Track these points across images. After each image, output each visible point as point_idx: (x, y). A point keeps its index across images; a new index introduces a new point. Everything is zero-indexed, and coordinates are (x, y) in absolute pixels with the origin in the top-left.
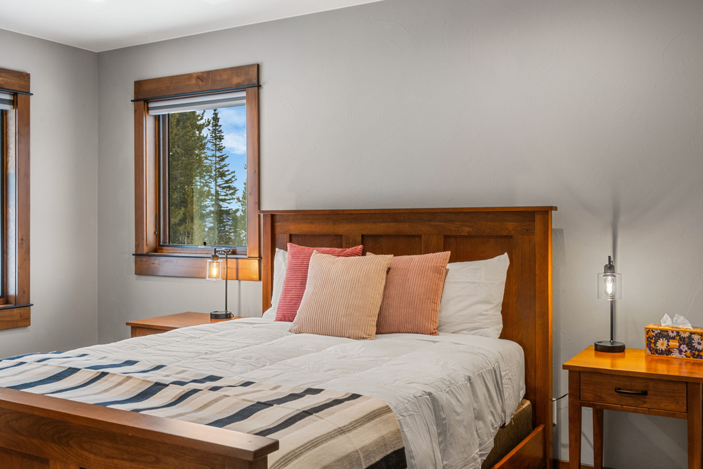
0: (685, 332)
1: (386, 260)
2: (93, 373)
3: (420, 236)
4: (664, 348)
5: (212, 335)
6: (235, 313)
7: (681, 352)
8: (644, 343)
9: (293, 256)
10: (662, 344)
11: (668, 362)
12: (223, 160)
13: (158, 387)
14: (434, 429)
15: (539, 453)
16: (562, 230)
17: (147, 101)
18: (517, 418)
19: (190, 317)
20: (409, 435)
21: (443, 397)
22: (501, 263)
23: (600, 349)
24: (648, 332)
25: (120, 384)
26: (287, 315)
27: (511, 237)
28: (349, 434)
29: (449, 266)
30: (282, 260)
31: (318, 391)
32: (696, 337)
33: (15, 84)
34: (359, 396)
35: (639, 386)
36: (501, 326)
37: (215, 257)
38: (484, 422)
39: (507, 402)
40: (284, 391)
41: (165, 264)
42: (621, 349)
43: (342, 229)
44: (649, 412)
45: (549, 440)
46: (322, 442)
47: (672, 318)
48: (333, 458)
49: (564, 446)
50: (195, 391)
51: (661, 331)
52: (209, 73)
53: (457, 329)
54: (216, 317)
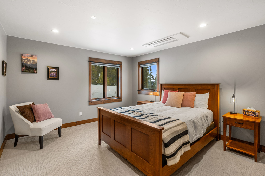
0: (253, 111)
1: (183, 93)
2: (132, 111)
3: (190, 89)
4: (248, 114)
5: (151, 105)
6: (155, 101)
7: (252, 115)
8: (242, 113)
9: (165, 92)
10: (247, 113)
11: (249, 117)
12: (152, 73)
13: (142, 115)
14: (193, 127)
15: (216, 132)
16: (222, 88)
17: (140, 65)
18: (211, 125)
19: (147, 101)
20: (188, 128)
21: (195, 121)
22: (208, 94)
23: (231, 113)
24: (243, 111)
25: (137, 113)
26: (164, 102)
27: (210, 89)
28: (177, 127)
29: (196, 95)
30: (163, 92)
31: (171, 118)
32: (257, 113)
33: (120, 63)
34: (179, 120)
35: (242, 122)
36: (208, 107)
37: (151, 91)
38: (204, 126)
39: (209, 122)
40: (164, 117)
41: (143, 92)
42: (236, 114)
43: (174, 87)
44: (244, 128)
45: (219, 130)
46: (172, 128)
47: (250, 108)
48: (174, 131)
49: (222, 132)
50: (149, 116)
51: (247, 110)
52: (150, 60)
53: (198, 107)
54: (151, 102)
